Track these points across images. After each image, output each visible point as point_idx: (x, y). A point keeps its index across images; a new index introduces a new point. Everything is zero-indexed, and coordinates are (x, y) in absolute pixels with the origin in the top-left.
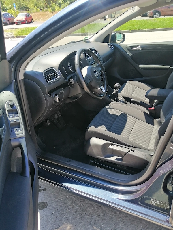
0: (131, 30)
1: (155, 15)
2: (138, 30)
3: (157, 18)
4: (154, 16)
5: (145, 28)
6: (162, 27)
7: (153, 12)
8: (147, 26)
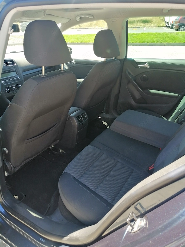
0: (149, 43)
1: (181, 28)
2: (156, 43)
3: (183, 31)
4: (180, 30)
5: (164, 42)
6: (183, 42)
7: (178, 25)
8: (167, 39)
